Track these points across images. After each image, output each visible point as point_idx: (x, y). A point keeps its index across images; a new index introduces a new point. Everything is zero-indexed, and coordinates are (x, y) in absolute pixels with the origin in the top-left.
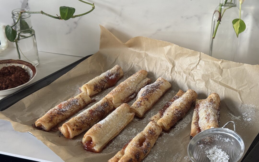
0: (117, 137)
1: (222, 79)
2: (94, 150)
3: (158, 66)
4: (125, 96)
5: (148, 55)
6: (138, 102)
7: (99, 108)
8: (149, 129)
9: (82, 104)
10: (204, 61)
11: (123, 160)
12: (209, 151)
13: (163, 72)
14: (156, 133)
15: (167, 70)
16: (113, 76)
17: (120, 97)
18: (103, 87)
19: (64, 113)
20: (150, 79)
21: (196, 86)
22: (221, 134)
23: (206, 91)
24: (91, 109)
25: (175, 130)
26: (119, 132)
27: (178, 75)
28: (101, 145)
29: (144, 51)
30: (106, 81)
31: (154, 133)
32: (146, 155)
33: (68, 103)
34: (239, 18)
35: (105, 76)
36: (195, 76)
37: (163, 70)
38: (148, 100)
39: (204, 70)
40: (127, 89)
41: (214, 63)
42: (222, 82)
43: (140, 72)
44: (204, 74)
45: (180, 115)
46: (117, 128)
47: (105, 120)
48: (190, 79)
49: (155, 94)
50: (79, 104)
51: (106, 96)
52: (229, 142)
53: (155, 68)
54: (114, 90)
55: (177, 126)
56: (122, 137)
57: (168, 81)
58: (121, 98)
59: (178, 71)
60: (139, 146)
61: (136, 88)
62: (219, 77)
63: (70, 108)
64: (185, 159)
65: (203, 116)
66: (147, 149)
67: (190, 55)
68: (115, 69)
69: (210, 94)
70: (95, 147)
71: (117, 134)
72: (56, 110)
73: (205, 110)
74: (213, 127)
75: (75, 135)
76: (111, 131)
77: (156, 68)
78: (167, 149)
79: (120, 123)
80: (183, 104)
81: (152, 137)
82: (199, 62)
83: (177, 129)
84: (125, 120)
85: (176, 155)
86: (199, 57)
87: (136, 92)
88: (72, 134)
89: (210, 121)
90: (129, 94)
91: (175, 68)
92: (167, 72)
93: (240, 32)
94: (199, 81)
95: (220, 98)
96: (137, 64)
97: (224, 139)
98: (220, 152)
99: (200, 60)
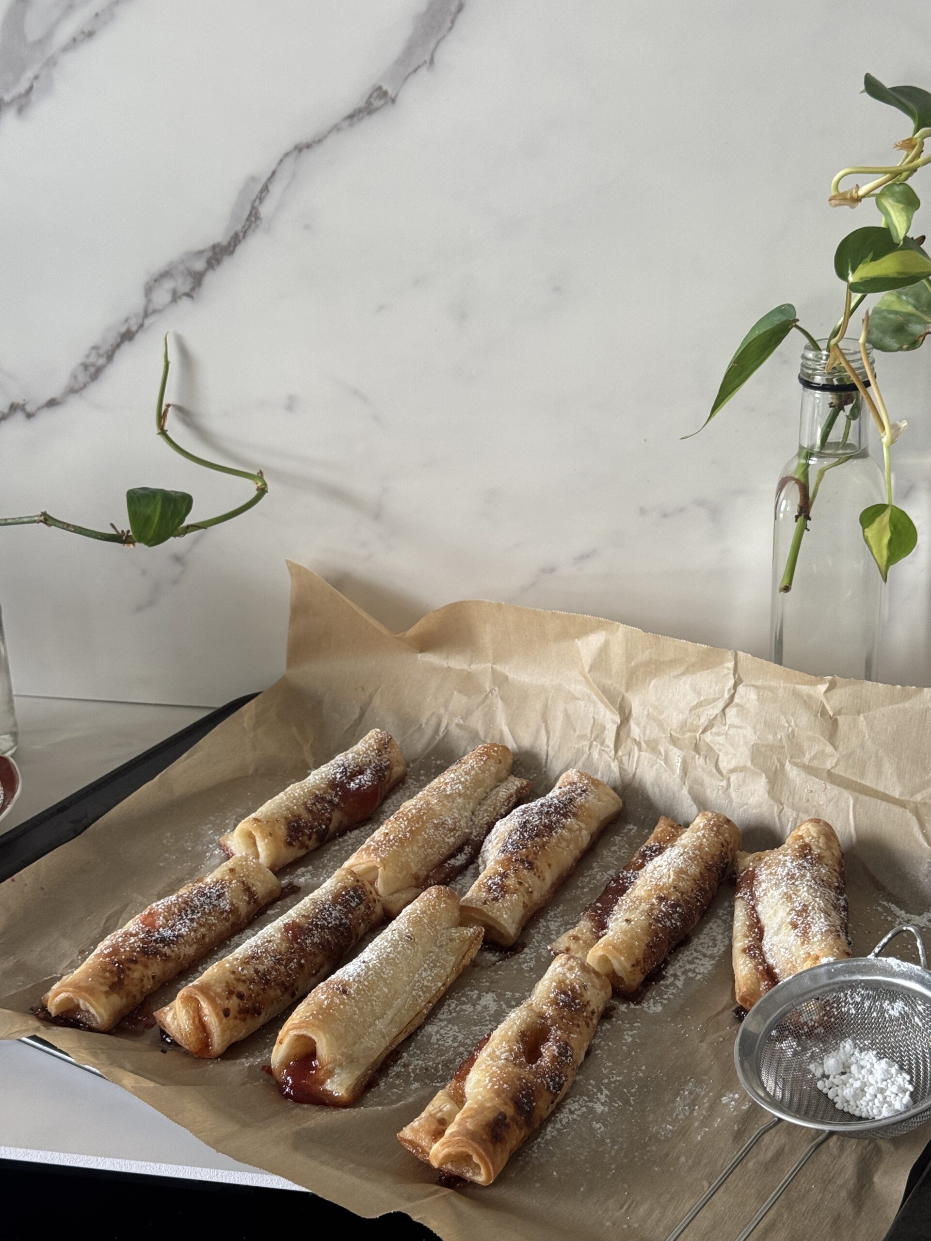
0: (417, 1036)
1: (838, 761)
2: (328, 1094)
3: (557, 724)
4: (431, 860)
5: (507, 676)
6: (490, 878)
7: (326, 914)
8: (556, 987)
9: (243, 908)
10: (754, 686)
11: (469, 1120)
12: (825, 1065)
13: (578, 749)
14: (588, 1003)
15: (597, 736)
16: (366, 779)
17: (407, 861)
18: (324, 827)
19: (170, 947)
20: (525, 782)
21: (729, 796)
22: (868, 985)
23: (776, 814)
24: (293, 921)
25: (667, 987)
26: (425, 1011)
27: (646, 755)
28: (358, 1073)
29: (489, 665)
30: (336, 800)
31: (579, 1004)
32: (559, 1098)
33: (183, 905)
34: (883, 499)
35: (330, 777)
36: (720, 754)
37: (582, 737)
38: (532, 869)
39: (758, 727)
40: (436, 827)
41: (796, 694)
42: (839, 771)
43: (481, 755)
44: (759, 742)
45: (679, 924)
46: (414, 993)
47: (364, 962)
48: (699, 770)
49: (559, 840)
50: (232, 904)
51: (346, 864)
52: (904, 1016)
53: (543, 732)
54: (378, 834)
55: (671, 970)
56: (441, 1035)
57: (605, 783)
58: (414, 869)
59: (646, 738)
60: (523, 1059)
61: (472, 820)
62: (823, 751)
63: (195, 924)
64: (728, 1104)
65: (778, 920)
66: (561, 1073)
67: (693, 665)
68: (370, 746)
69: (795, 827)
70: (332, 1082)
71: (416, 1023)
72: (132, 935)
73: (786, 894)
74: (831, 959)
75: (234, 1040)
76: (391, 1007)
77: (548, 733)
78: (644, 1068)
79: (424, 974)
80: (686, 873)
81: (576, 1022)
82: (732, 691)
83: (672, 984)
84: (444, 956)
85: (686, 1093)
86: (731, 672)
87: (473, 840)
88: (223, 1032)
89: (814, 936)
90: (445, 851)
91: (632, 724)
92: (599, 746)
93: (893, 558)
94: (742, 774)
95: (838, 842)
96: (461, 722)
97: (881, 1005)
98: (872, 1064)
99: (735, 686)
